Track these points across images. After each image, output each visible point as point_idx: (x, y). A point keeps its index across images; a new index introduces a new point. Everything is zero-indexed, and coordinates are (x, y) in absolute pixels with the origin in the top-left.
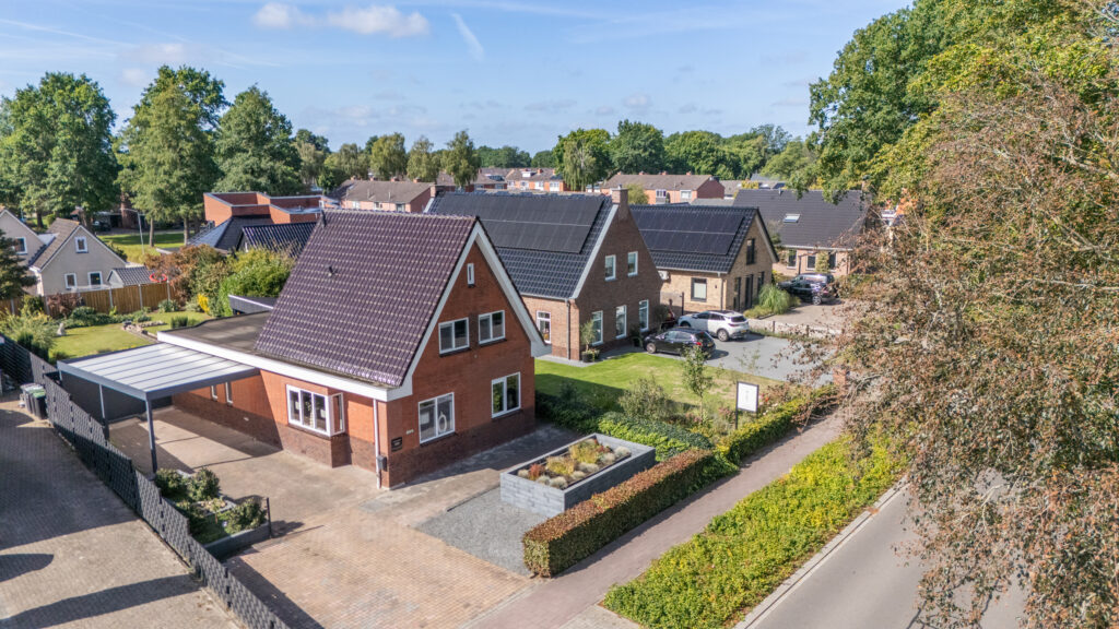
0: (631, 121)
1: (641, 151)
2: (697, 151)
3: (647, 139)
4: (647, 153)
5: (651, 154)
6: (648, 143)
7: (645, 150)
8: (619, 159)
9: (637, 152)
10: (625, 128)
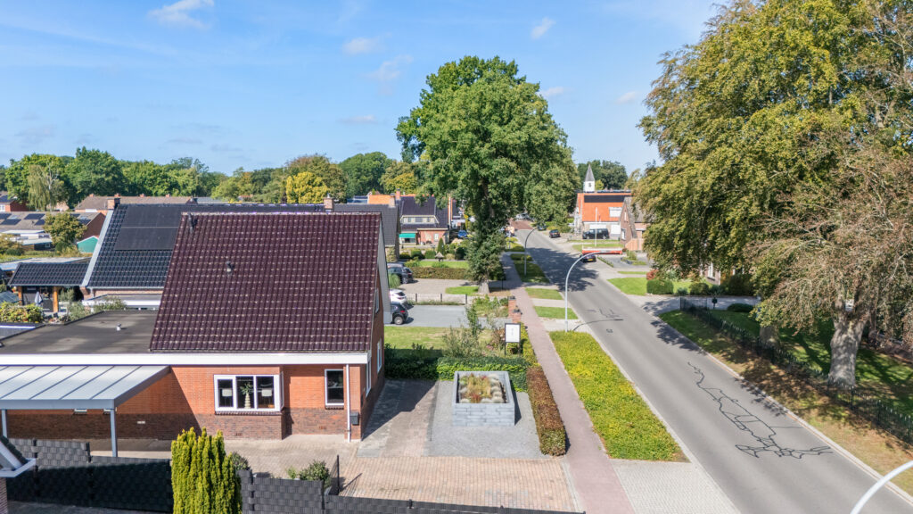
0: (89, 148)
1: (104, 175)
2: (152, 177)
3: (109, 166)
4: (110, 178)
5: (114, 178)
6: (110, 169)
7: (107, 175)
8: (81, 183)
9: (99, 177)
10: (83, 154)
